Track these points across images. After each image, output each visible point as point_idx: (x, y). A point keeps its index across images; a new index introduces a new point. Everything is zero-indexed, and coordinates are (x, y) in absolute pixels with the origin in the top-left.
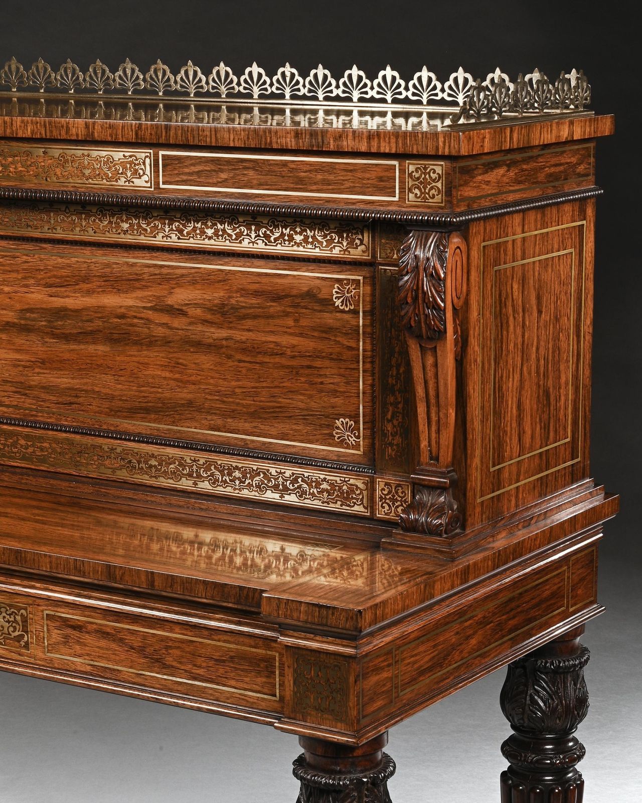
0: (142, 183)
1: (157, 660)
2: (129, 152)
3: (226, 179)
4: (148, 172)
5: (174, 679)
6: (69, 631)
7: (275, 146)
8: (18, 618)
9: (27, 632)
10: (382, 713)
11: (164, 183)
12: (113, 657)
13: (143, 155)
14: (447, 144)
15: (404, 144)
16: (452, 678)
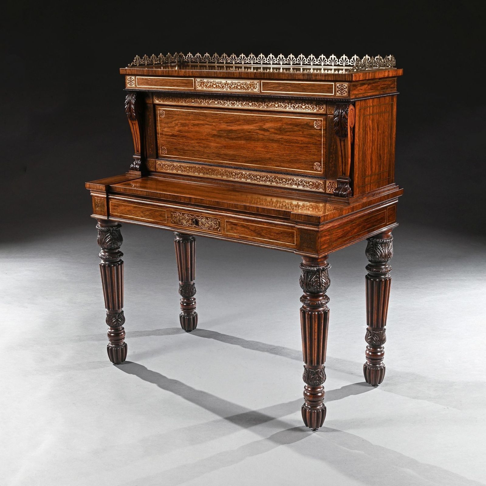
0: (256, 90)
1: (259, 234)
2: (252, 81)
3: (282, 89)
4: (258, 87)
5: (264, 239)
6: (233, 226)
7: (297, 79)
8: (217, 222)
9: (220, 226)
10: (326, 249)
11: (263, 90)
12: (246, 233)
13: (256, 82)
14: (349, 77)
15: (336, 77)
16: (349, 241)
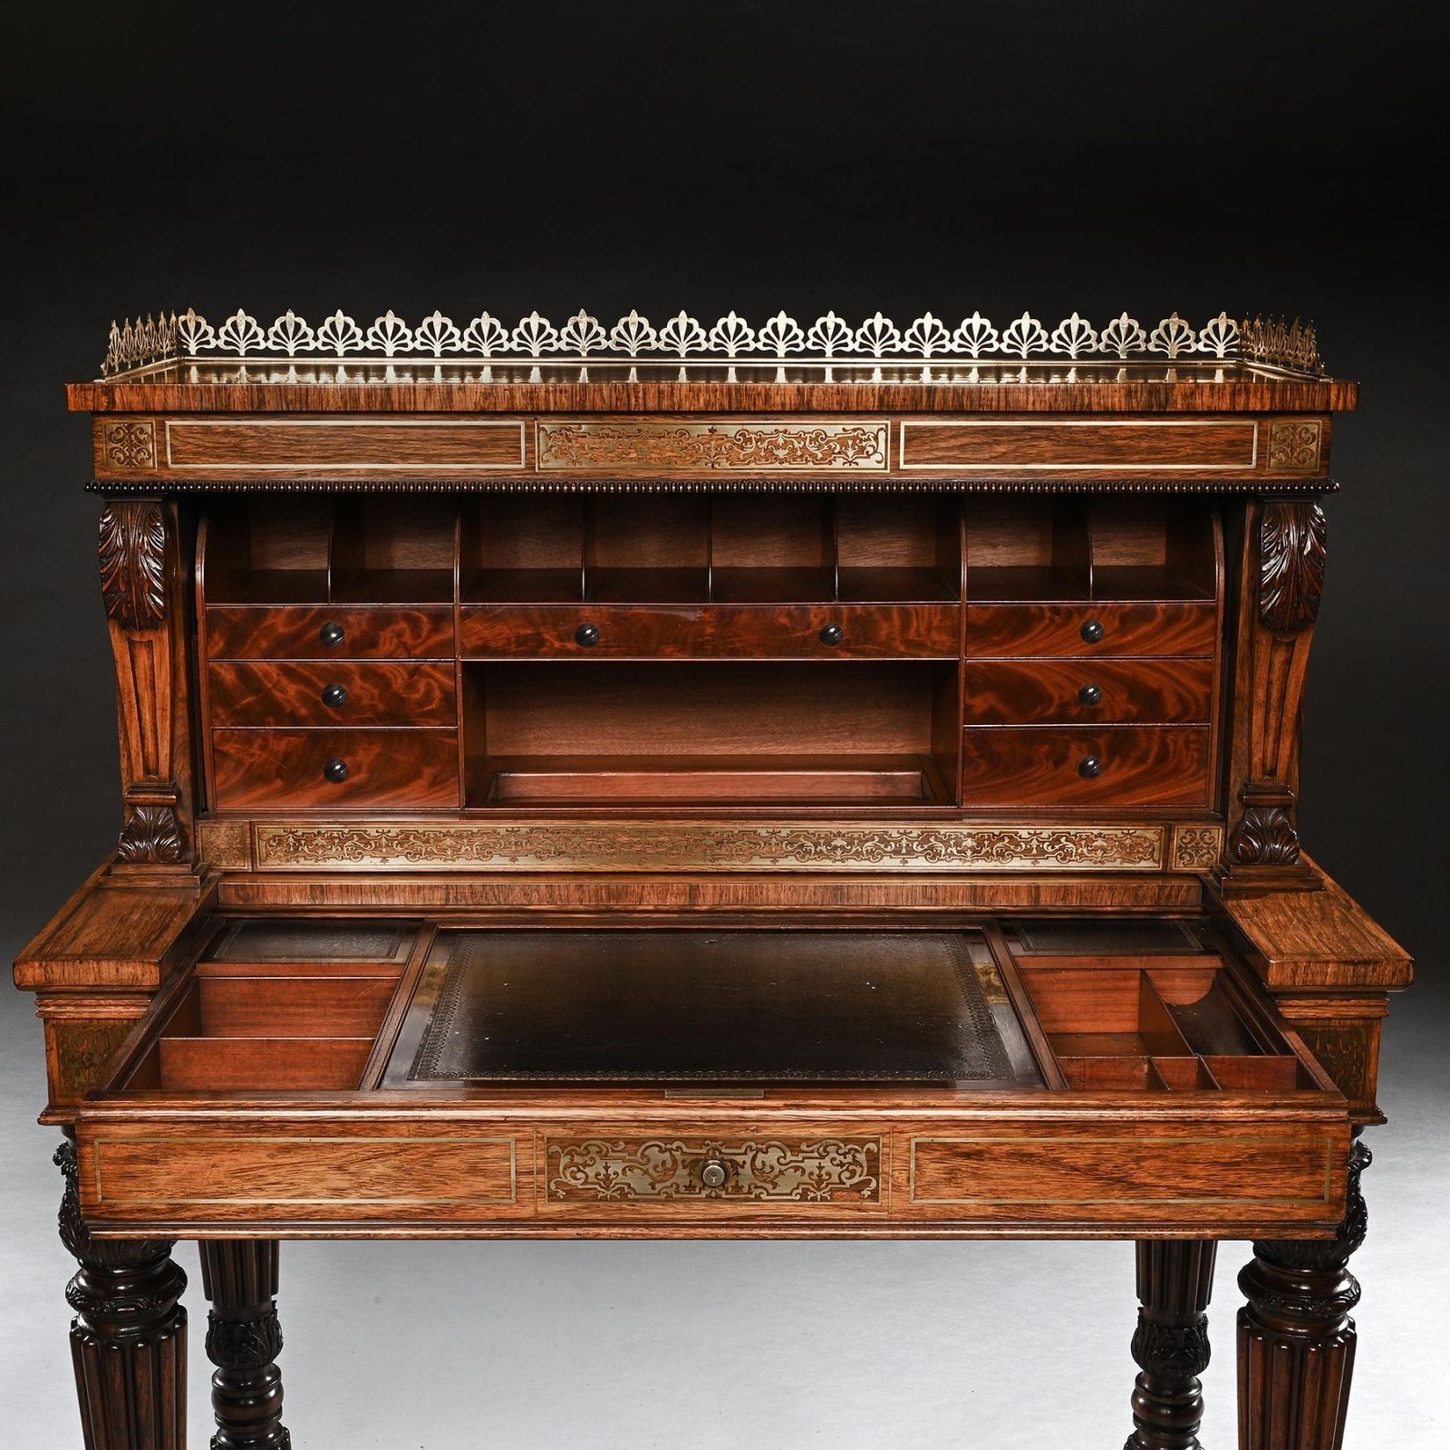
0: (873, 464)
2: (850, 424)
3: (1004, 454)
4: (882, 448)
6: (958, 1162)
7: (1095, 408)
8: (861, 1157)
9: (876, 1175)
11: (906, 462)
13: (877, 427)
14: (1342, 397)
15: (1283, 399)
